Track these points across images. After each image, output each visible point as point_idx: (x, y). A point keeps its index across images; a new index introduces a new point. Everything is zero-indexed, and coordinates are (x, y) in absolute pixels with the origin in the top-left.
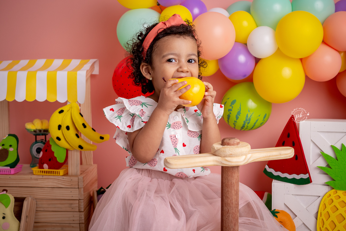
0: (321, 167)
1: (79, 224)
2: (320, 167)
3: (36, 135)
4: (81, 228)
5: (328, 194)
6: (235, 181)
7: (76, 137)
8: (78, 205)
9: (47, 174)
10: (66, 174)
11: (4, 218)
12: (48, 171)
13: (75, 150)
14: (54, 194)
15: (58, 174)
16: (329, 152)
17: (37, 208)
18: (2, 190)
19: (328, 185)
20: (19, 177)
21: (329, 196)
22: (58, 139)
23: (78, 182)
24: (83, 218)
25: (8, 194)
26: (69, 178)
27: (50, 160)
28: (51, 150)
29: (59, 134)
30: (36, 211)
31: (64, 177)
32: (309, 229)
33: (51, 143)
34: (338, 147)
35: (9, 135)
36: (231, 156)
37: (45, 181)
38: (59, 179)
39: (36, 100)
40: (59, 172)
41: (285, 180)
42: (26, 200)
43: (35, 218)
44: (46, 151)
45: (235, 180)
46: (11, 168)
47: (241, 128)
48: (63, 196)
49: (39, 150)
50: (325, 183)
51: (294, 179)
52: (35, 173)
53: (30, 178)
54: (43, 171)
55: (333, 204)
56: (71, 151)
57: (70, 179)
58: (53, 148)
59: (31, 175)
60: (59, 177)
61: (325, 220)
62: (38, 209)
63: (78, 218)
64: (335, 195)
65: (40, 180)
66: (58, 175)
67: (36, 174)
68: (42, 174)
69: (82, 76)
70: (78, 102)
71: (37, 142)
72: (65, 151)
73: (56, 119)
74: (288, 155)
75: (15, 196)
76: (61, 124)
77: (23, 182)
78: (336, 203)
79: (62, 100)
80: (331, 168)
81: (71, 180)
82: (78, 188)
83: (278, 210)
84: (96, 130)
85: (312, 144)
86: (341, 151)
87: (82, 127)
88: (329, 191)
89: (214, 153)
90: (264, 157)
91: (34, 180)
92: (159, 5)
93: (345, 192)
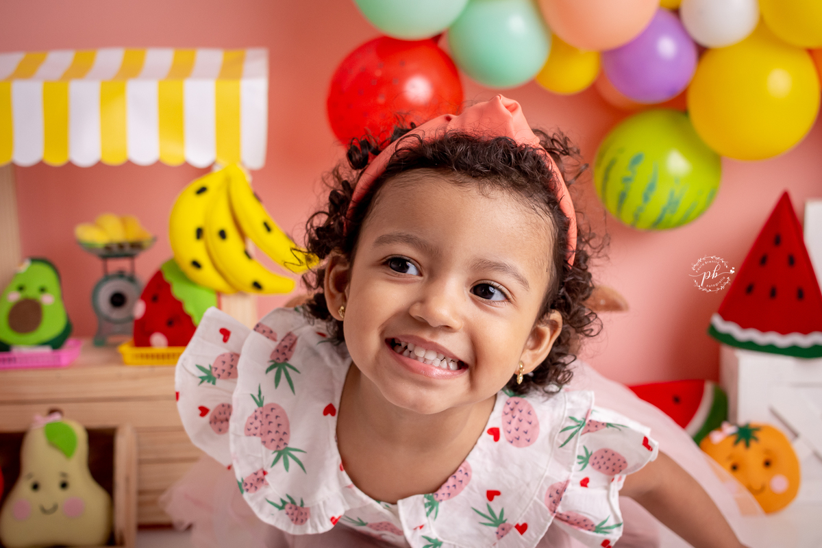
3: (105, 259)
7: (243, 259)
9: (166, 362)
11: (64, 485)
12: (168, 353)
13: (240, 292)
17: (140, 452)
18: (47, 411)
20: (84, 374)
22: (196, 264)
25: (66, 421)
27: (171, 322)
28: (173, 296)
29: (197, 250)
30: (139, 461)
35: (35, 260)
37: (159, 380)
39: (129, 161)
41: (771, 349)
43: (139, 481)
44: (154, 299)
46: (53, 350)
47: (653, 224)
49: (118, 300)
51: (794, 347)
52: (130, 360)
53: (115, 374)
54: (152, 354)
56: (229, 295)
58: (178, 292)
59: (120, 366)
62: (144, 456)
65: (147, 379)
67: (134, 362)
68: (150, 361)
71: (110, 276)
72: (214, 296)
75: (87, 426)
76: (203, 226)
77: (96, 387)
79: (200, 159)
87: (262, 230)
91: (127, 380)
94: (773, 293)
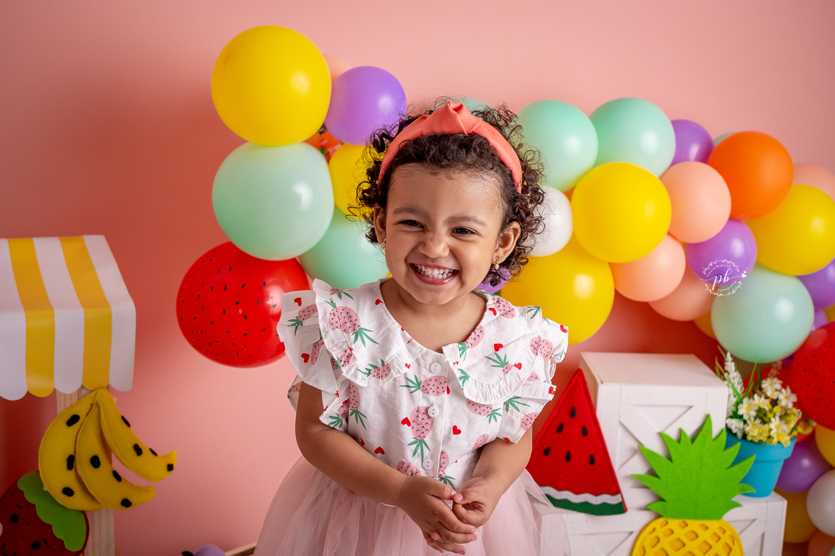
2: (637, 475)
5: (649, 528)
21: (653, 530)
22: (68, 492)
29: (68, 479)
34: (672, 433)
44: (14, 519)
51: (587, 504)
55: (659, 546)
64: (663, 529)
76: (74, 454)
79: (68, 388)
80: (656, 476)
86: (679, 442)
87: (134, 453)
88: (651, 521)
93: (684, 522)
94: (568, 458)
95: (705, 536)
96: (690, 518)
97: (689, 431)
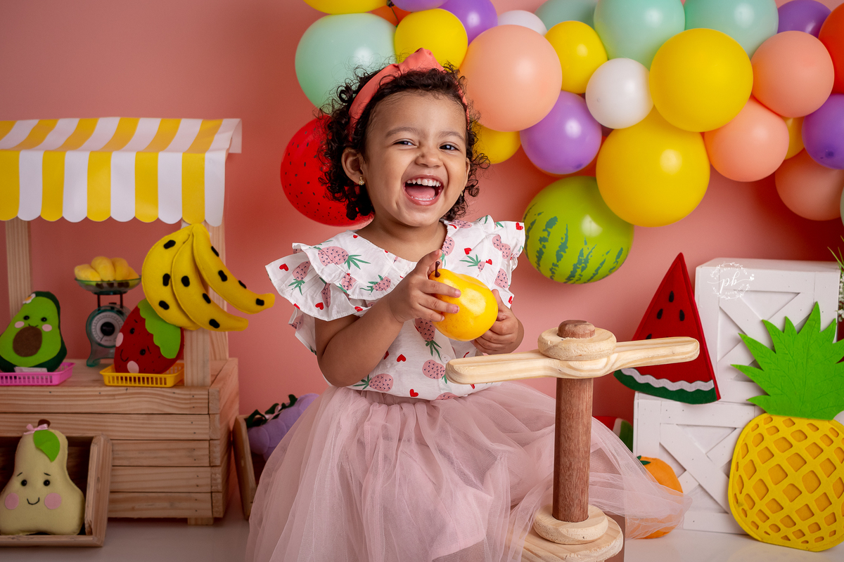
0: (740, 366)
1: (210, 494)
2: (737, 366)
3: (99, 294)
4: (214, 501)
5: (752, 424)
6: (585, 407)
7: (203, 302)
8: (207, 452)
9: (137, 384)
10: (180, 383)
11: (47, 483)
12: (139, 378)
13: (199, 329)
14: (153, 428)
15: (161, 384)
16: (759, 336)
17: (114, 459)
18: (38, 421)
19: (754, 405)
20: (71, 392)
21: (756, 426)
22: (164, 305)
23: (207, 401)
24: (220, 481)
25: (52, 431)
26: (188, 393)
27: (143, 352)
28: (146, 330)
29: (164, 294)
30: (113, 466)
31: (177, 391)
32: (711, 497)
33: (143, 314)
34: (777, 322)
35: (38, 294)
36: (580, 358)
37: (131, 400)
38: (163, 396)
39: (110, 218)
40: (165, 379)
41: (663, 393)
42: (96, 444)
43: (112, 482)
44: (132, 331)
45: (585, 404)
46: (49, 371)
47: (567, 279)
48: (174, 433)
49: (108, 329)
50: (747, 400)
51: (682, 391)
52: (109, 382)
53: (97, 393)
54: (126, 378)
55: (764, 445)
56: (191, 331)
57: (190, 394)
58: (150, 326)
59: (100, 387)
60: (164, 391)
61: (745, 478)
62: (117, 462)
63: (208, 481)
64: (767, 426)
65: (121, 397)
66: (163, 385)
67: (111, 384)
68: (124, 384)
69: (215, 163)
70: (205, 221)
71: (102, 309)
72: (179, 331)
73: (158, 261)
74: (687, 356)
75: (69, 435)
76: (169, 273)
77: (81, 403)
78: (770, 441)
79: (170, 219)
80: (760, 368)
81: (191, 397)
82: (208, 414)
83: (646, 458)
84: (246, 286)
85: (721, 317)
86: (783, 332)
87: (218, 278)
88: (755, 417)
89: (543, 353)
90: (641, 360)
91: (106, 398)
92: (391, 5)
93: (790, 419)
95: (814, 437)
96: (796, 415)
97: (796, 321)
